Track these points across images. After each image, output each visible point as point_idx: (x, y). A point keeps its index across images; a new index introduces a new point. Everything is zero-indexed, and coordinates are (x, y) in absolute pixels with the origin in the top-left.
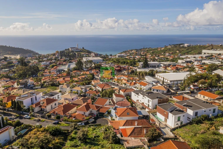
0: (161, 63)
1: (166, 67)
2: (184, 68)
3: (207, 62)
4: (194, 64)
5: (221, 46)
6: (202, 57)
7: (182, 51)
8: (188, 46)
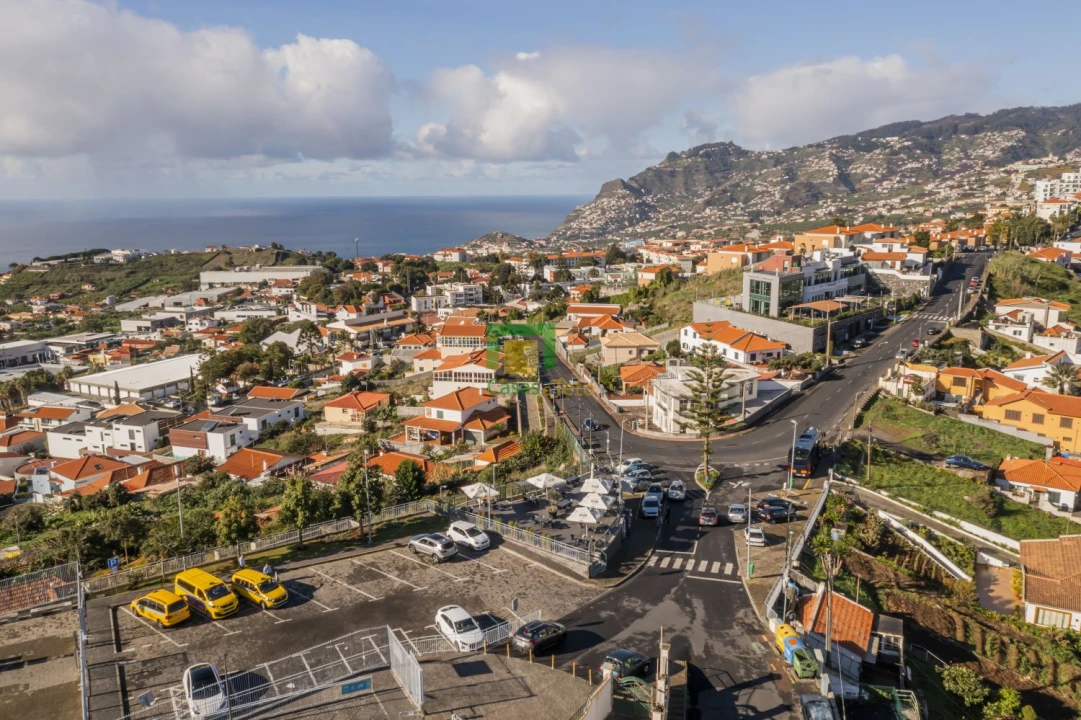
4: (187, 328)
5: (258, 250)
6: (206, 301)
8: (131, 260)
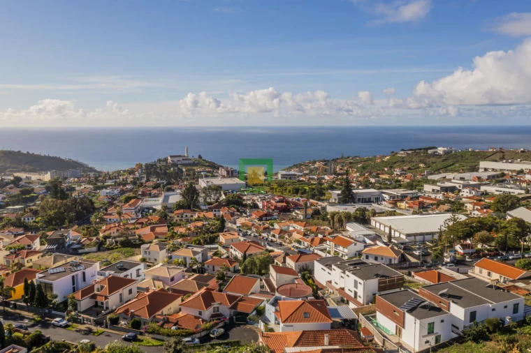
0: (384, 191)
1: (395, 201)
2: (439, 203)
3: (492, 189)
4: (461, 194)
5: (522, 152)
6: (479, 178)
7: (433, 163)
8: (446, 153)
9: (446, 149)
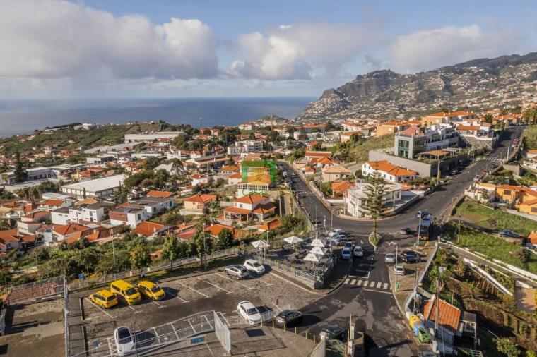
0: (53, 167)
1: (69, 174)
2: (105, 171)
3: (140, 156)
4: (118, 162)
5: (153, 124)
6: (127, 149)
7: (81, 138)
8: (92, 128)
9: (90, 125)
